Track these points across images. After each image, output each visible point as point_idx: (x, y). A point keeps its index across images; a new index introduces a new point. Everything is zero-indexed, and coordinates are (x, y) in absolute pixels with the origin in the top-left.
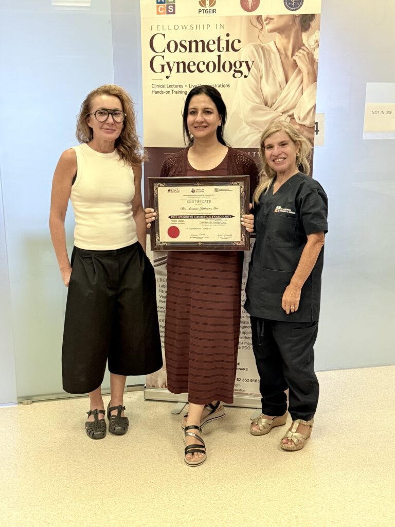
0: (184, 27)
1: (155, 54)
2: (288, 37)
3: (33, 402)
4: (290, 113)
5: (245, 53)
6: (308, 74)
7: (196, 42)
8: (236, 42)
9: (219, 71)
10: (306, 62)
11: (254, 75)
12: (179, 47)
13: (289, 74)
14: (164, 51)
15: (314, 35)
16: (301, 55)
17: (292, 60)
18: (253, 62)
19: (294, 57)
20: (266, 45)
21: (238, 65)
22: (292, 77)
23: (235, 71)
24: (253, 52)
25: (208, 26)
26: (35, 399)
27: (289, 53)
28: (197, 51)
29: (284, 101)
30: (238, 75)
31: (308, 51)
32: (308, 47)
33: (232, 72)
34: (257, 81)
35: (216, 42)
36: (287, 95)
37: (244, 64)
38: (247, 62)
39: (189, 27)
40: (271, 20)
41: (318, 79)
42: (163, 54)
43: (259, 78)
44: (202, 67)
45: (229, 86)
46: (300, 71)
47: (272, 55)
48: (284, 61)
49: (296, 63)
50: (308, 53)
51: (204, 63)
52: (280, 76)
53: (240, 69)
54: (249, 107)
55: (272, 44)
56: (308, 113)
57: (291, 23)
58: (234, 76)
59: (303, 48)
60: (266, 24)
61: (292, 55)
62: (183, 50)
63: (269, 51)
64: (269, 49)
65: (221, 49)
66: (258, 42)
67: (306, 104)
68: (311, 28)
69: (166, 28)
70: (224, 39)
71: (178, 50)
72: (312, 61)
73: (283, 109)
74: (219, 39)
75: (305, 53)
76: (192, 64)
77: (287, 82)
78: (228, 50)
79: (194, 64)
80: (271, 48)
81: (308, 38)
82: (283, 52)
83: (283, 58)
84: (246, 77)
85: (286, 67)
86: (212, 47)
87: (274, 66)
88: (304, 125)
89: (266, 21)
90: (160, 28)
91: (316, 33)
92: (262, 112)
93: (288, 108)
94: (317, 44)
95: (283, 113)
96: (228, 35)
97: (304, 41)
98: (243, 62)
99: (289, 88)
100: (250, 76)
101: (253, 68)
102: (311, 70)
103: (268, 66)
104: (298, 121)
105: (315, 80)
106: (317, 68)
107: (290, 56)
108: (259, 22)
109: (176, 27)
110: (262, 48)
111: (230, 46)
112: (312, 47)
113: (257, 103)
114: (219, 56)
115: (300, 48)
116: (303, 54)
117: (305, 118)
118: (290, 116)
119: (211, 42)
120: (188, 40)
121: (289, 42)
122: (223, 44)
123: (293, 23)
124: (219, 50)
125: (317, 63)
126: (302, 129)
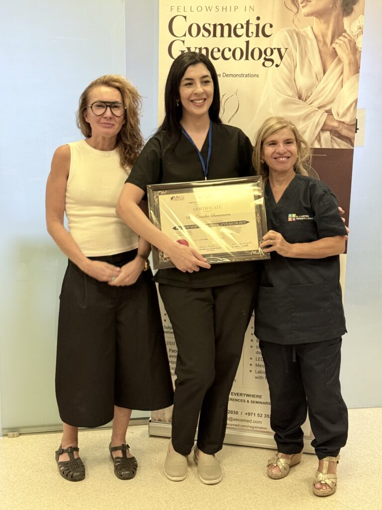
0: (209, 9)
1: (175, 38)
2: (327, 22)
3: (20, 434)
4: (327, 108)
5: (278, 39)
6: (350, 64)
7: (222, 25)
8: (267, 27)
9: (247, 58)
10: (347, 51)
11: (286, 64)
12: (202, 31)
13: (328, 63)
14: (185, 35)
15: (357, 21)
16: (342, 43)
17: (331, 48)
18: (286, 49)
19: (334, 45)
20: (302, 30)
21: (269, 52)
22: (331, 66)
23: (266, 59)
24: (286, 38)
25: (236, 8)
26: (22, 431)
27: (328, 40)
28: (222, 35)
29: (320, 95)
30: (267, 63)
31: (349, 38)
32: (350, 34)
33: (262, 60)
34: (290, 72)
35: (245, 26)
36: (324, 88)
37: (276, 52)
38: (279, 50)
39: (214, 9)
40: (308, 3)
41: (361, 70)
42: (183, 39)
43: (293, 68)
44: (228, 54)
45: (257, 76)
46: (340, 61)
47: (309, 42)
48: (322, 49)
49: (336, 51)
50: (350, 41)
51: (230, 50)
52: (317, 66)
53: (271, 57)
54: (280, 100)
55: (308, 30)
56: (348, 109)
57: (331, 6)
58: (264, 64)
59: (344, 34)
60: (303, 7)
61: (332, 43)
62: (206, 34)
63: (305, 37)
64: (305, 35)
65: (250, 34)
66: (293, 27)
67: (346, 98)
68: (353, 12)
69: (188, 9)
70: (253, 22)
71: (201, 34)
72: (355, 50)
73: (320, 104)
74: (248, 23)
75: (346, 40)
76: (216, 50)
77: (324, 73)
78: (257, 35)
79: (219, 50)
80: (307, 34)
81: (350, 24)
82: (321, 39)
83: (321, 45)
84: (277, 66)
85: (324, 56)
86: (239, 32)
87: (310, 55)
88: (343, 122)
89: (302, 3)
90: (182, 9)
91: (359, 17)
92: (294, 106)
93: (325, 102)
94: (360, 30)
95: (319, 108)
96: (258, 18)
97: (346, 27)
98: (275, 49)
99: (327, 80)
100: (282, 65)
101: (286, 57)
102: (353, 60)
103: (303, 54)
104: (336, 117)
105: (357, 71)
106: (360, 57)
107: (329, 43)
108: (295, 5)
109: (200, 9)
110: (297, 34)
111: (261, 32)
112: (354, 34)
113: (289, 96)
114: (248, 43)
115: (340, 35)
116: (344, 42)
117: (344, 115)
118: (327, 112)
119: (239, 26)
120: (212, 23)
121: (328, 28)
122: (252, 29)
123: (333, 6)
124: (247, 35)
125: (361, 51)
126: (341, 127)
